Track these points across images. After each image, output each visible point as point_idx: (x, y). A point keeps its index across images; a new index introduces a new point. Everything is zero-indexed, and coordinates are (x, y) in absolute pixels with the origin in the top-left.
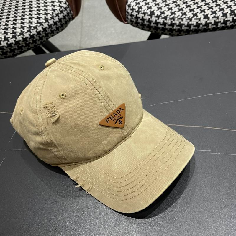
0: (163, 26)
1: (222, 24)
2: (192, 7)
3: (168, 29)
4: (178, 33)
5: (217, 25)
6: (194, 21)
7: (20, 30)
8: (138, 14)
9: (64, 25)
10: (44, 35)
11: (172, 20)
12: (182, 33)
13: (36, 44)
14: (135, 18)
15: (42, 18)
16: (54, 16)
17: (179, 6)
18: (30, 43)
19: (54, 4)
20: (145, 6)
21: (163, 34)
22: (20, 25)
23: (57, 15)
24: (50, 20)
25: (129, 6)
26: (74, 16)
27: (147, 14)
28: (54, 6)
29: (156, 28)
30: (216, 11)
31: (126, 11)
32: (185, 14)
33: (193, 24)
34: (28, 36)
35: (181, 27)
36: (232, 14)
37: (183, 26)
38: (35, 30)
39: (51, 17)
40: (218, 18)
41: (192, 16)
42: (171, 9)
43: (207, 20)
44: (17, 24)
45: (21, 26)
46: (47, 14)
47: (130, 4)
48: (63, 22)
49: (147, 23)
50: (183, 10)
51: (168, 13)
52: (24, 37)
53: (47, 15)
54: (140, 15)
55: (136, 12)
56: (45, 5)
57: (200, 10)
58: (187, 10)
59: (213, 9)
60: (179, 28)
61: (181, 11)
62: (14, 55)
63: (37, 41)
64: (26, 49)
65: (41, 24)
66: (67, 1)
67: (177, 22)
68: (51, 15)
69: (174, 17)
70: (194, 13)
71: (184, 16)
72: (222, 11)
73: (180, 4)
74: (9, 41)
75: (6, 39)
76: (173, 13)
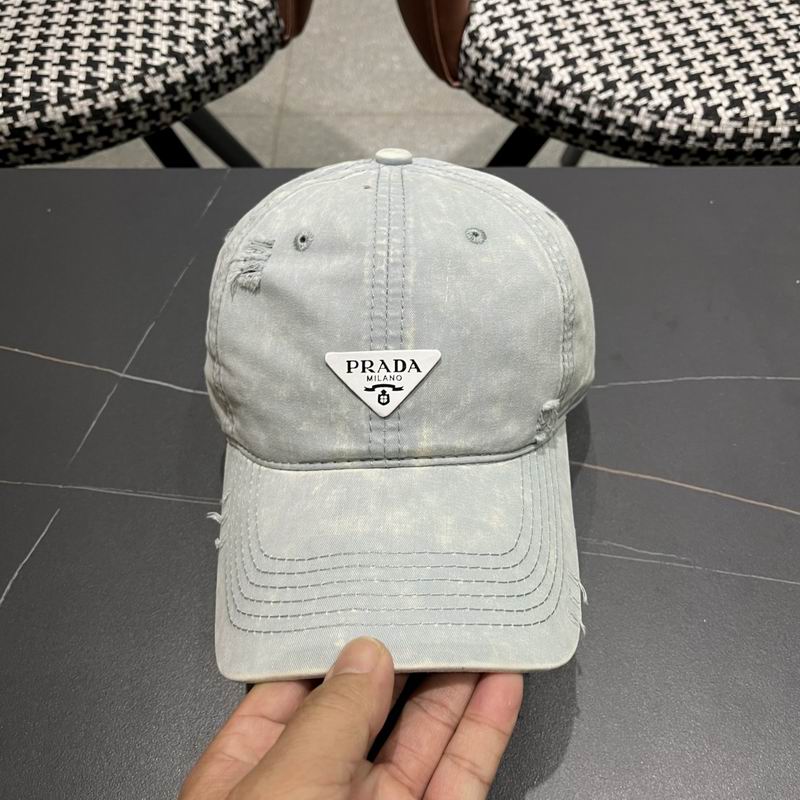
0: (574, 121)
1: (756, 141)
2: (673, 74)
3: (589, 133)
4: (618, 149)
5: (740, 145)
6: (671, 122)
7: (110, 72)
8: (500, 68)
9: (253, 66)
10: (187, 95)
11: (605, 108)
12: (631, 150)
13: (158, 124)
14: (487, 78)
15: (184, 38)
16: (223, 35)
17: (633, 65)
18: (138, 118)
20: (523, 45)
21: (568, 141)
22: (111, 55)
23: (236, 32)
24: (212, 47)
25: (473, 37)
27: (526, 75)
28: (227, 1)
29: (552, 123)
30: (745, 98)
31: (460, 50)
32: (645, 93)
33: (668, 131)
34: (136, 96)
35: (631, 134)
36: (792, 114)
37: (637, 132)
38: (162, 77)
39: (214, 40)
40: (746, 122)
41: (667, 103)
42: (605, 69)
43: (711, 123)
44: (103, 52)
45: (117, 60)
46: (202, 27)
47: (477, 30)
48: (252, 55)
49: (526, 104)
50: (641, 81)
51: (594, 82)
52: (123, 99)
53: (203, 31)
54: (507, 75)
55: (493, 60)
57: (697, 88)
58: (656, 81)
59: (734, 90)
60: (622, 133)
61: (636, 83)
62: (83, 153)
63: (162, 114)
64: (124, 137)
65: (181, 59)
67: (618, 115)
68: (214, 31)
69: (611, 98)
70: (677, 95)
71: (644, 101)
72: (762, 103)
73: (637, 57)
74: (70, 107)
75: (64, 99)
76: (610, 85)
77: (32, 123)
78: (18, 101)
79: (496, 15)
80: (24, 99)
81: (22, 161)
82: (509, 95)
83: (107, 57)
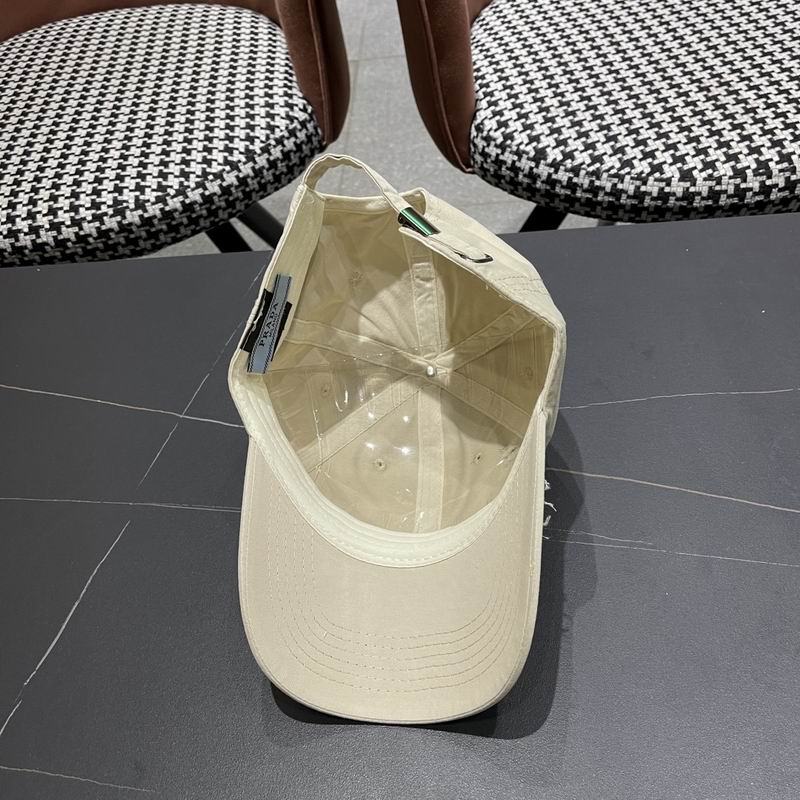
0: (568, 192)
1: (729, 197)
2: (652, 145)
3: (583, 200)
4: (610, 213)
5: (716, 201)
6: (653, 186)
7: (177, 180)
8: (503, 153)
9: (296, 168)
10: (240, 195)
11: (594, 178)
12: (622, 214)
13: (217, 220)
14: (492, 162)
15: (237, 149)
16: (270, 145)
17: (616, 141)
18: (201, 216)
19: (272, 112)
20: (520, 132)
21: (567, 211)
22: (178, 167)
23: (280, 141)
24: (259, 155)
25: (479, 129)
26: (324, 143)
27: (525, 156)
28: (272, 117)
29: (550, 195)
30: (717, 160)
31: (470, 141)
32: (629, 163)
33: (650, 194)
34: (198, 199)
35: (618, 199)
36: (761, 171)
37: (624, 196)
38: (219, 181)
39: (261, 149)
40: (719, 181)
41: (648, 170)
42: (592, 146)
43: (688, 184)
44: (171, 165)
45: (182, 170)
46: (251, 140)
47: (482, 123)
48: (295, 159)
50: (624, 153)
51: (582, 158)
52: (187, 201)
53: (252, 143)
54: (508, 157)
55: (496, 146)
56: (247, 113)
57: (673, 156)
58: (637, 152)
59: (707, 154)
60: (611, 199)
61: (620, 155)
62: (156, 248)
63: (220, 212)
64: (189, 232)
65: (234, 166)
66: (309, 103)
67: (606, 183)
68: (262, 142)
69: (598, 169)
70: (656, 162)
71: (627, 170)
72: (733, 163)
73: (620, 134)
74: (146, 211)
75: (140, 205)
76: (597, 159)
77: (115, 226)
78: (104, 208)
79: (498, 109)
80: (109, 206)
81: (107, 258)
82: (512, 175)
83: (174, 169)
